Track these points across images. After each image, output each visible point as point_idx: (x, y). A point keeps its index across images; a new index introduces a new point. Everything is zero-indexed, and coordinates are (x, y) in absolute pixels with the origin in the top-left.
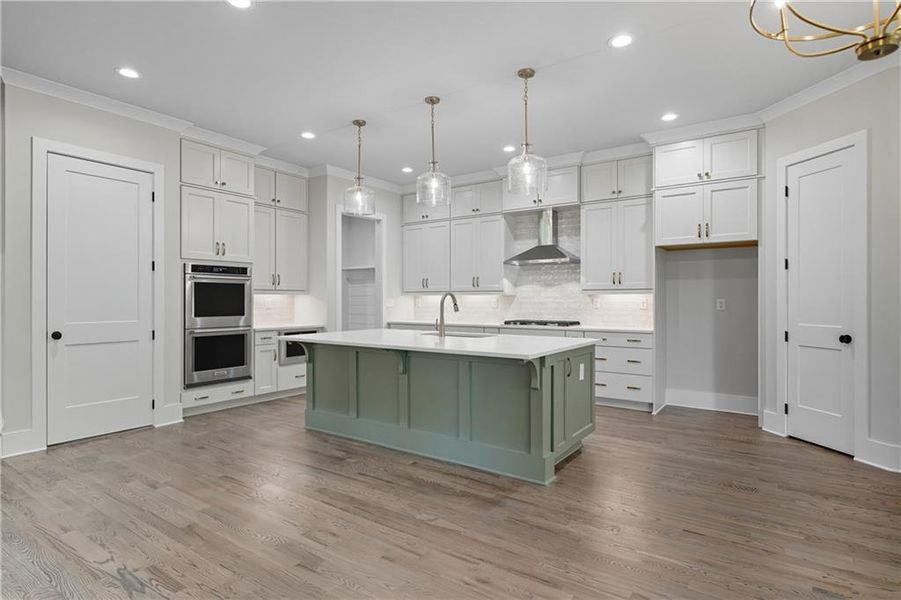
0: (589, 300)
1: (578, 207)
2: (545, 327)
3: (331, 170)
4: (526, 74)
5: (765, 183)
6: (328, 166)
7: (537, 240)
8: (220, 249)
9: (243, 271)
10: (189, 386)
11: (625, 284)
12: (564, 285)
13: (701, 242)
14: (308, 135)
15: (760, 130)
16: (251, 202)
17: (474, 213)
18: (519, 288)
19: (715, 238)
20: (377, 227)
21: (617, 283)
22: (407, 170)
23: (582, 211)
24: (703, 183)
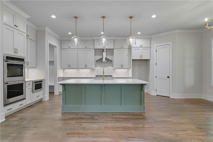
0: (113, 70)
1: (113, 49)
2: (107, 77)
3: (47, 29)
4: (131, 17)
5: (151, 49)
6: (47, 27)
7: (102, 56)
8: (16, 51)
9: (23, 60)
10: (5, 105)
11: (124, 67)
12: (108, 67)
13: (141, 59)
14: (53, 17)
15: (151, 39)
16: (25, 35)
17: (85, 48)
18: (96, 68)
19: (143, 58)
20: (55, 48)
21: (122, 67)
22: (70, 33)
23: (114, 50)
24: (141, 47)
